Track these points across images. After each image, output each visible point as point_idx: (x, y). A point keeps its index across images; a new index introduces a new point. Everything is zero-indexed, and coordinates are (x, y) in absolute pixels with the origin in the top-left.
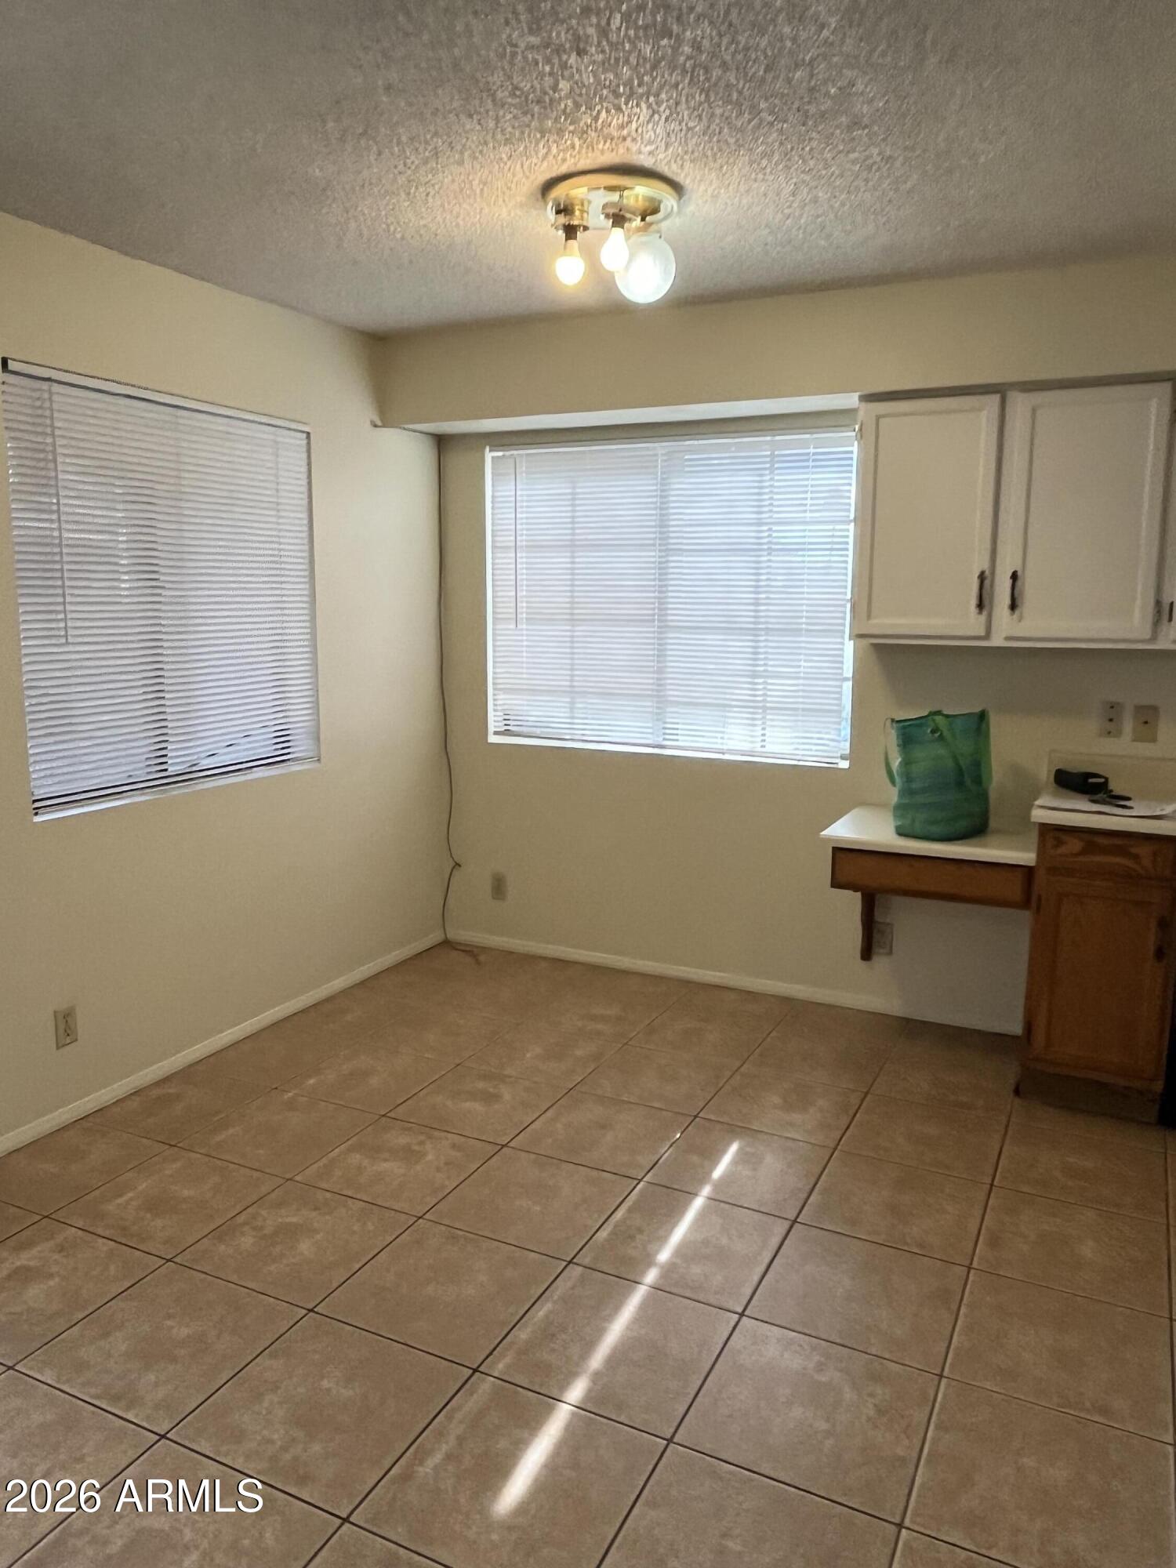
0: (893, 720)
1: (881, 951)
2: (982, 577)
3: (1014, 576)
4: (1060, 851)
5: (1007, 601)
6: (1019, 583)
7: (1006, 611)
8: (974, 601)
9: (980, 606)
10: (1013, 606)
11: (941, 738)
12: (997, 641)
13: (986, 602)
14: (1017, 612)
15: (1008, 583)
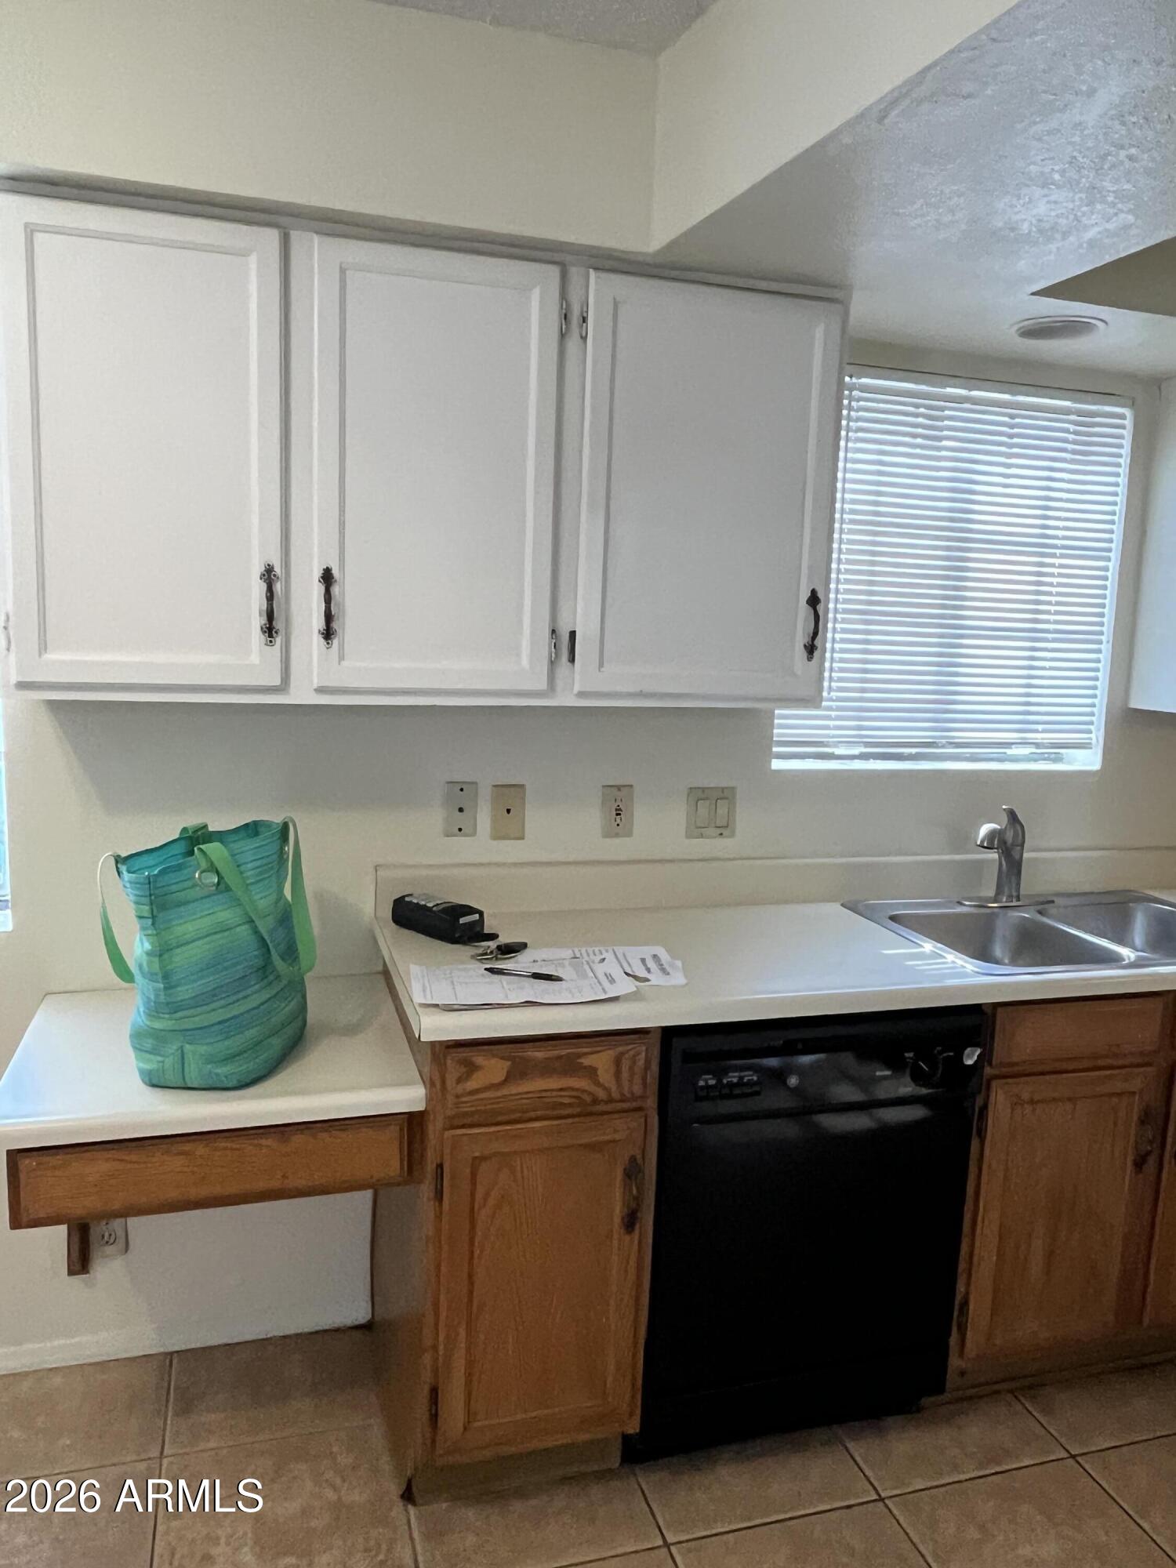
0: (118, 860)
1: (109, 1249)
2: (269, 576)
3: (327, 577)
4: (472, 1084)
5: (318, 622)
6: (336, 590)
7: (317, 640)
8: (257, 621)
9: (270, 630)
10: (328, 634)
11: (222, 886)
12: (301, 694)
13: (278, 624)
14: (335, 642)
15: (318, 589)
